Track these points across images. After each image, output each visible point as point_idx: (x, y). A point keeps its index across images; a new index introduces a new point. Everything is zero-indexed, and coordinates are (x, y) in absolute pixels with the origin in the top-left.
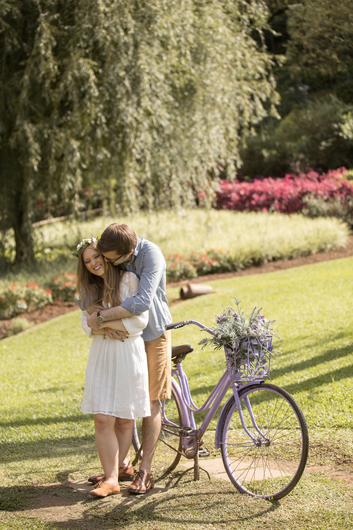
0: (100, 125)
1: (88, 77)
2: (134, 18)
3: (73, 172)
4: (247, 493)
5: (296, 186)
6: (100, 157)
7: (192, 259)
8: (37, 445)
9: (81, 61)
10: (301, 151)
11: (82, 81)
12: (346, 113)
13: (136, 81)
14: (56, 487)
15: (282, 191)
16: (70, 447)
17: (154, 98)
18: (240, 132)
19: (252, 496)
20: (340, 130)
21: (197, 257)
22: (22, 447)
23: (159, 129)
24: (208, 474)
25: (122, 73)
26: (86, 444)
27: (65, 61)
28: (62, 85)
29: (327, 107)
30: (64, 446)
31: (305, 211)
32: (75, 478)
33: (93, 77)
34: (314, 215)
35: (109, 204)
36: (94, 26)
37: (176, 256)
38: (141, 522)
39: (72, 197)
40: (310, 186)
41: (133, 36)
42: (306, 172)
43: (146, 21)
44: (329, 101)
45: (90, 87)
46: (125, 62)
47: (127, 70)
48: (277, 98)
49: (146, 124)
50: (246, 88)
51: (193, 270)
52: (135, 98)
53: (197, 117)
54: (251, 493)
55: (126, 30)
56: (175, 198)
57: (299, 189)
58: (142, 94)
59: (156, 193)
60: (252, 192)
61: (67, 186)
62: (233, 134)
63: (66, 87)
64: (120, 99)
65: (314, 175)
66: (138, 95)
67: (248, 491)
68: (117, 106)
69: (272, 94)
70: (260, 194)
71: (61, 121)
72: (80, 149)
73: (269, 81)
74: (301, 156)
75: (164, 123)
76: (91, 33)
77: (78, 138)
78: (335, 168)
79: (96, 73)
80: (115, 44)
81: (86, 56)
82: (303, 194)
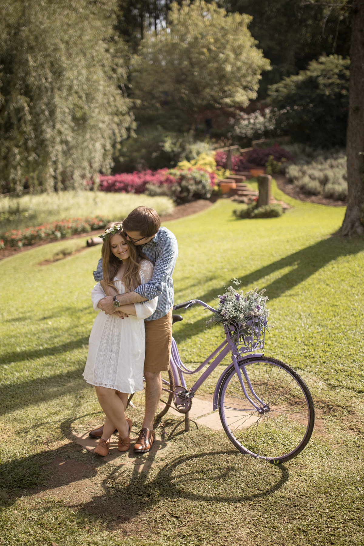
0: (31, 139)
1: (23, 108)
2: (51, 71)
3: (15, 168)
4: (249, 454)
5: (140, 178)
6: (31, 158)
7: (87, 221)
8: (32, 387)
9: (19, 97)
10: (142, 158)
11: (19, 110)
12: (166, 137)
13: (52, 113)
14: (66, 446)
15: (133, 181)
16: (59, 386)
17: (63, 123)
18: (114, 146)
19: (255, 457)
20: (163, 146)
21: (90, 220)
22: (20, 390)
23: (66, 142)
24: (196, 424)
25: (44, 107)
26: (70, 382)
27: (8, 97)
28: (6, 113)
29: (156, 133)
30: (54, 386)
31: (147, 192)
32: (78, 430)
33: (27, 108)
34: (153, 194)
35: (34, 187)
36: (26, 75)
37: (78, 219)
38: (167, 499)
39: (15, 183)
40: (148, 178)
41: (51, 83)
42: (145, 170)
43: (57, 75)
44: (157, 129)
45: (25, 115)
46: (45, 100)
47: (47, 105)
48: (134, 125)
49: (58, 139)
50: (116, 119)
51: (88, 228)
52: (51, 123)
53: (88, 136)
54: (253, 454)
55: (46, 79)
56: (76, 185)
57: (142, 180)
58: (56, 120)
59: (63, 182)
60: (116, 181)
61: (12, 176)
62: (108, 147)
63: (9, 114)
64: (43, 124)
65: (149, 172)
66: (53, 121)
67: (249, 451)
68: (41, 127)
69: (131, 123)
70: (120, 182)
71: (6, 136)
72: (20, 153)
73: (130, 115)
74: (143, 161)
75: (69, 139)
76: (24, 79)
77: (17, 146)
78: (162, 168)
79: (29, 105)
80: (39, 88)
81: (21, 94)
82: (145, 183)
